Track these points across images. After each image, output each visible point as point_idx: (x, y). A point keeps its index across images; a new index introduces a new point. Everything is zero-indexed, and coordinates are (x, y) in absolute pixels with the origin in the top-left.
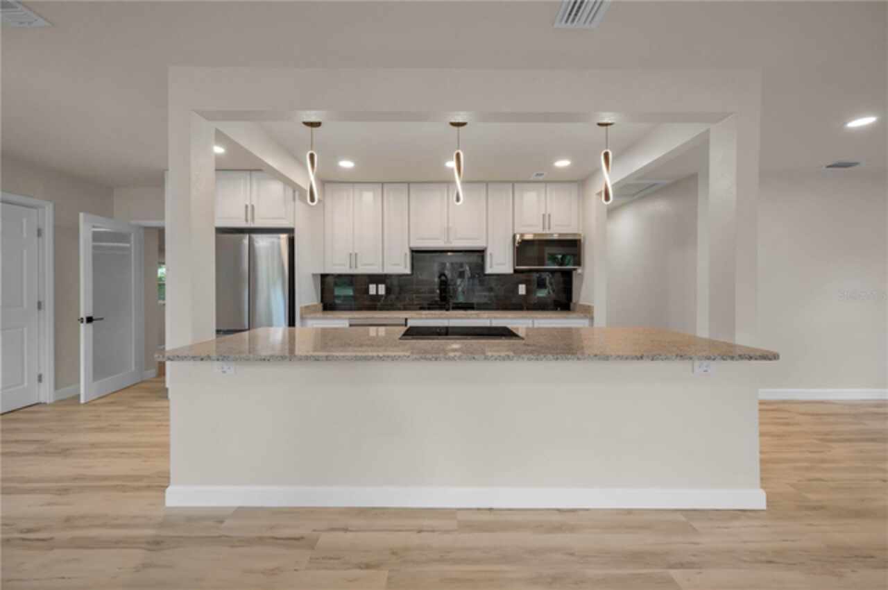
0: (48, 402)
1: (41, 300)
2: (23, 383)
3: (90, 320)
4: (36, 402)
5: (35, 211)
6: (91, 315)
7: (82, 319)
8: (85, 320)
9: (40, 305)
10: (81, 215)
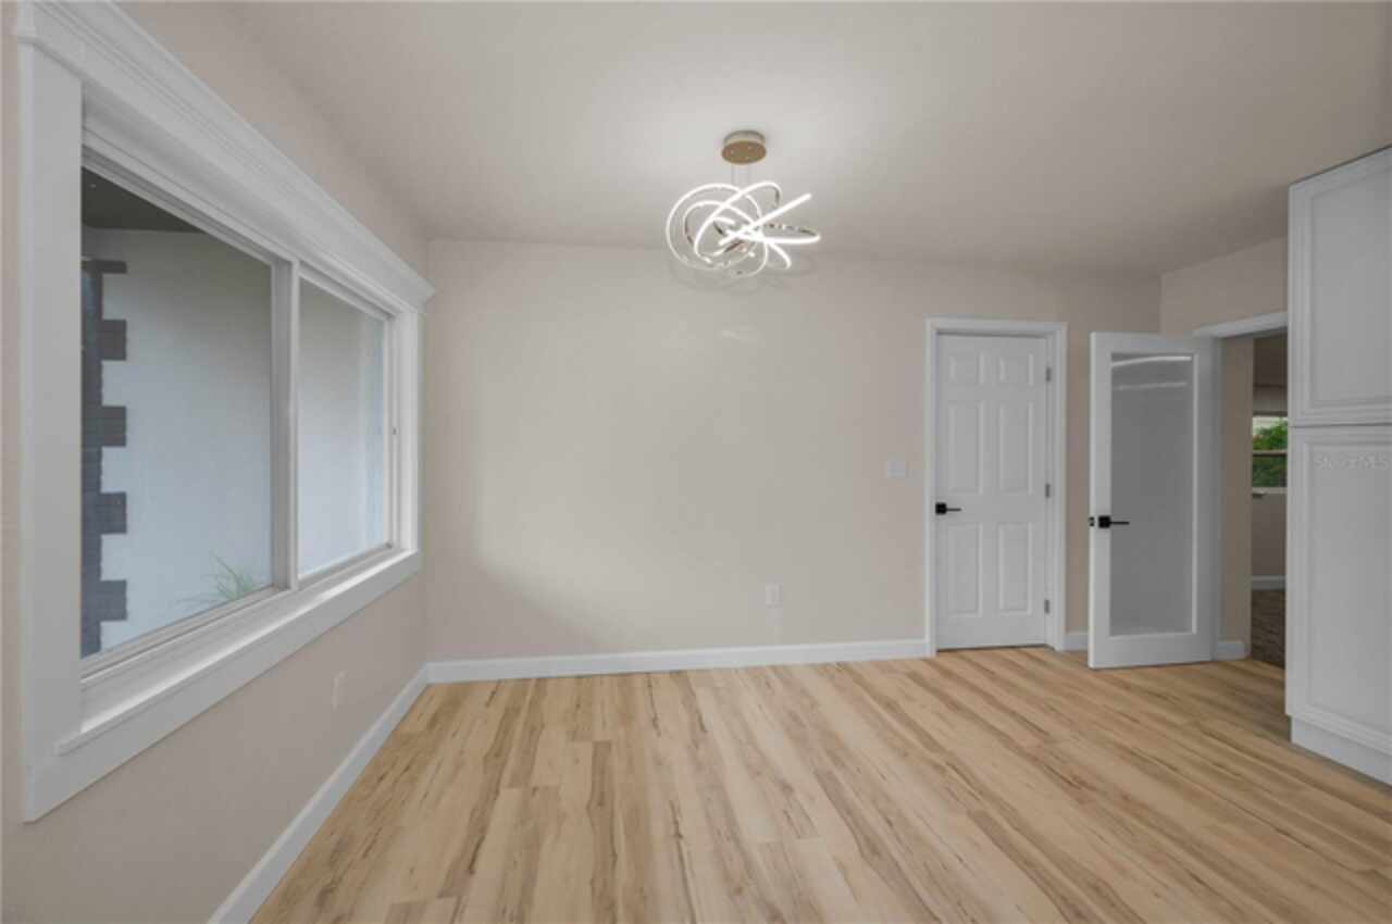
0: (1057, 648)
1: (1050, 482)
2: (1025, 609)
3: (1105, 522)
4: (1042, 642)
5: (1043, 341)
6: (1106, 512)
7: (1092, 519)
8: (1096, 522)
9: (1048, 491)
10: (1093, 336)
